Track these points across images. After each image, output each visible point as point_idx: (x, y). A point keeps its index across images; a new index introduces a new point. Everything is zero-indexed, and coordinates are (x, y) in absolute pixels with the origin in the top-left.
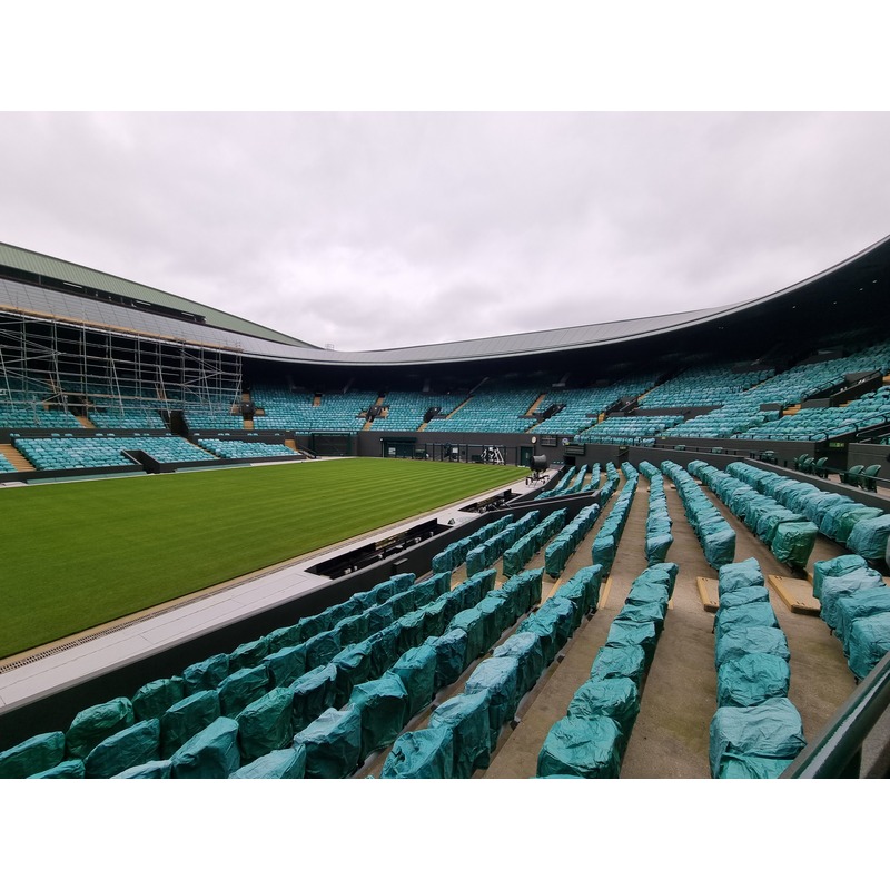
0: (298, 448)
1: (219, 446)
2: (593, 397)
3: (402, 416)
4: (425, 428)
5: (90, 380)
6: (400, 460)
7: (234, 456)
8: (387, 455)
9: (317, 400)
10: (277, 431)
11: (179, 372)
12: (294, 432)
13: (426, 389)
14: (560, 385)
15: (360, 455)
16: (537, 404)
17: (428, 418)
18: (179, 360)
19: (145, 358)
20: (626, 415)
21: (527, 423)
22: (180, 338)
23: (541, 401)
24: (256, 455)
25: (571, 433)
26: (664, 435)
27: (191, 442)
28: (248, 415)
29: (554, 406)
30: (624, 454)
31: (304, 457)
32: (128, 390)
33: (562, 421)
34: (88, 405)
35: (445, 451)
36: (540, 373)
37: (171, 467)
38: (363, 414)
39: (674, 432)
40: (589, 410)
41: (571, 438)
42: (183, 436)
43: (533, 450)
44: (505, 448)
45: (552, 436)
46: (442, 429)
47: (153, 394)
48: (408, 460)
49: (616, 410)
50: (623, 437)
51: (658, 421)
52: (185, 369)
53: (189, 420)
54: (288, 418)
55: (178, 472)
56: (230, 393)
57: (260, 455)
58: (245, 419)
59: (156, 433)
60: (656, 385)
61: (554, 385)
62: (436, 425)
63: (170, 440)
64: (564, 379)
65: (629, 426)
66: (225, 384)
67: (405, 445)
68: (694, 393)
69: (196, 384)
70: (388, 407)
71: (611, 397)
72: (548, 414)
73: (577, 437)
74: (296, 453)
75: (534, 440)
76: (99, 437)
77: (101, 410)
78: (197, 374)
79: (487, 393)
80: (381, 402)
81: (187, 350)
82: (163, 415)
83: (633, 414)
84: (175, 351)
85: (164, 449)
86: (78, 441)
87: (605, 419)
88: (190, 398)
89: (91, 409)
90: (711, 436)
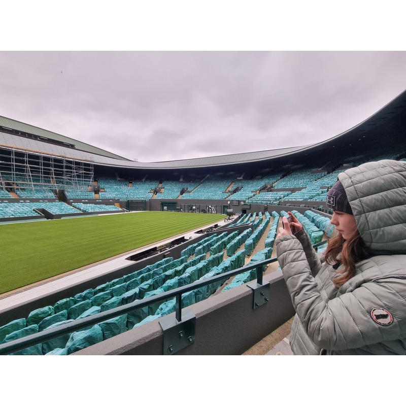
0: (121, 207)
1: (83, 206)
2: (255, 184)
3: (170, 192)
4: (181, 197)
5: (16, 175)
6: (169, 212)
7: (90, 211)
8: (163, 210)
9: (130, 184)
10: (111, 199)
11: (62, 171)
12: (119, 199)
13: (181, 180)
14: (240, 178)
15: (150, 210)
16: (231, 186)
17: (182, 193)
18: (63, 166)
19: (45, 165)
20: (268, 191)
21: (226, 195)
22: (63, 155)
23: (232, 185)
24: (101, 210)
25: (244, 199)
26: (282, 200)
27: (69, 204)
28: (97, 192)
29: (238, 188)
30: (266, 209)
31: (124, 211)
32: (36, 179)
33: (241, 194)
34: (15, 187)
35: (190, 208)
36: (232, 173)
37: (59, 216)
38: (152, 191)
39: (286, 199)
40: (253, 189)
41: (244, 202)
42: (64, 202)
43: (228, 207)
44: (216, 206)
45: (237, 201)
46: (188, 198)
47: (49, 182)
48: (173, 212)
49: (264, 189)
50: (266, 201)
51: (281, 194)
52: (65, 170)
53: (67, 194)
54: (117, 193)
55: (63, 218)
56: (88, 181)
57: (103, 210)
58: (95, 193)
59: (51, 200)
60: (281, 179)
61: (238, 178)
62: (185, 196)
63: (58, 203)
64: (242, 176)
65: (268, 196)
66: (85, 177)
67: (171, 205)
68: (295, 182)
69: (71, 177)
70: (164, 188)
71: (262, 183)
72: (235, 191)
73: (247, 201)
74: (120, 209)
75: (229, 203)
76: (22, 203)
77: (23, 190)
78: (72, 172)
79: (209, 182)
80: (160, 186)
81: (67, 161)
82: (55, 192)
83: (271, 191)
84: (60, 161)
85: (55, 208)
86: (11, 204)
87: (259, 193)
88: (67, 183)
89: (18, 189)
90: (301, 200)
